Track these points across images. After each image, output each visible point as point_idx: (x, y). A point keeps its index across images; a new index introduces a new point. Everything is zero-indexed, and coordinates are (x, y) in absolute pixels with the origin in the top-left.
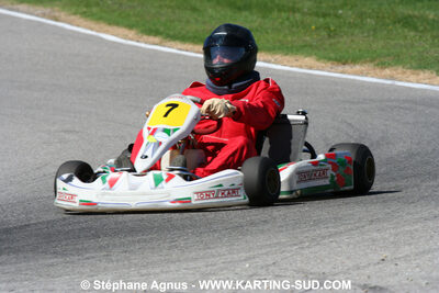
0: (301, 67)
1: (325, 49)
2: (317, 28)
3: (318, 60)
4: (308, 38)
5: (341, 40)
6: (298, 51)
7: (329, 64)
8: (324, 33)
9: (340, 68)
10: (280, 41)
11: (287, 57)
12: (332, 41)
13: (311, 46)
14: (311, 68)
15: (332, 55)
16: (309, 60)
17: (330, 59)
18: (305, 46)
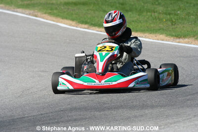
0: (158, 40)
1: (170, 31)
2: (166, 21)
3: (167, 36)
4: (162, 26)
5: (178, 26)
6: (156, 32)
7: (172, 38)
8: (170, 23)
9: (178, 40)
10: (147, 27)
11: (151, 35)
12: (173, 26)
13: (163, 29)
14: (163, 40)
15: (174, 34)
16: (162, 36)
17: (172, 36)
18: (160, 29)
